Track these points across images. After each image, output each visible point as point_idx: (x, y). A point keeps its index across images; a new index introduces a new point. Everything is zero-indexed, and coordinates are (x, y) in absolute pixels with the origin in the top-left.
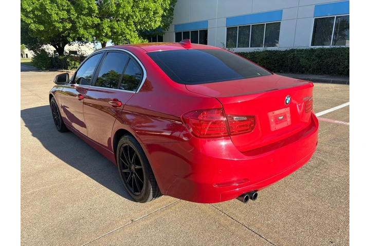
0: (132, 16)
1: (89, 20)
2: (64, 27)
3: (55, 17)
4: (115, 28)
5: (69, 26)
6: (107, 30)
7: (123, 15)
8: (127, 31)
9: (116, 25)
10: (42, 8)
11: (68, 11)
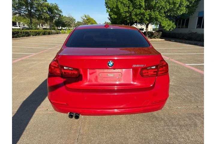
0: (164, 8)
1: (138, 11)
2: (126, 15)
3: (122, 11)
4: (152, 15)
5: (128, 15)
6: (147, 16)
7: (159, 7)
8: (159, 17)
9: (153, 14)
10: (117, 7)
11: (129, 7)
